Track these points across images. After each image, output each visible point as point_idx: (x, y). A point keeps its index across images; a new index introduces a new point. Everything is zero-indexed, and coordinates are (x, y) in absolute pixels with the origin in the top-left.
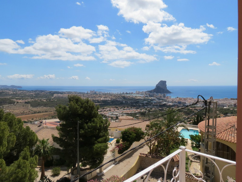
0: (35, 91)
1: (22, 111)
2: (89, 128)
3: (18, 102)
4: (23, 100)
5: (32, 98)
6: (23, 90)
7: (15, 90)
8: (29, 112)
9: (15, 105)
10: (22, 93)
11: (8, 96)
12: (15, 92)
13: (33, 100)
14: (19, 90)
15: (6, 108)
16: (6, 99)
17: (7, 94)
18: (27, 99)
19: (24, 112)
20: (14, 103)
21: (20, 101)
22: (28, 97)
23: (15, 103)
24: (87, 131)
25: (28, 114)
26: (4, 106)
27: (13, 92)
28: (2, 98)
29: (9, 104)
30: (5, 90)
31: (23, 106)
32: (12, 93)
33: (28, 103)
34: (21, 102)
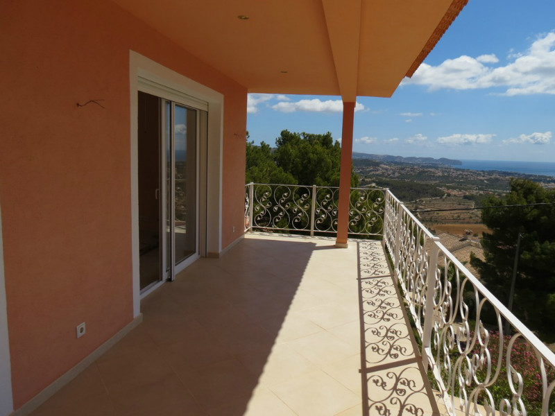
0: (491, 173)
1: (456, 215)
2: (543, 253)
3: (449, 195)
4: (460, 190)
5: (480, 189)
6: (463, 170)
7: (447, 168)
8: (471, 218)
9: (444, 200)
10: (460, 176)
11: (432, 180)
12: (446, 171)
13: (481, 192)
14: (454, 169)
15: (426, 203)
16: (427, 185)
17: (432, 176)
18: (470, 189)
19: (459, 216)
20: (441, 195)
21: (455, 192)
22: (473, 184)
23: (443, 195)
24: (536, 257)
25: (468, 223)
26: (422, 199)
27: (443, 172)
28: (422, 183)
29: (433, 196)
30: (428, 167)
31: (460, 205)
32: (440, 174)
33: (470, 199)
34: (455, 195)
